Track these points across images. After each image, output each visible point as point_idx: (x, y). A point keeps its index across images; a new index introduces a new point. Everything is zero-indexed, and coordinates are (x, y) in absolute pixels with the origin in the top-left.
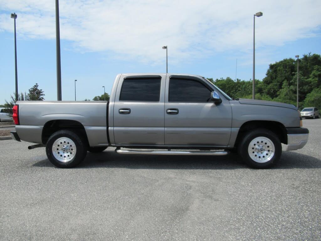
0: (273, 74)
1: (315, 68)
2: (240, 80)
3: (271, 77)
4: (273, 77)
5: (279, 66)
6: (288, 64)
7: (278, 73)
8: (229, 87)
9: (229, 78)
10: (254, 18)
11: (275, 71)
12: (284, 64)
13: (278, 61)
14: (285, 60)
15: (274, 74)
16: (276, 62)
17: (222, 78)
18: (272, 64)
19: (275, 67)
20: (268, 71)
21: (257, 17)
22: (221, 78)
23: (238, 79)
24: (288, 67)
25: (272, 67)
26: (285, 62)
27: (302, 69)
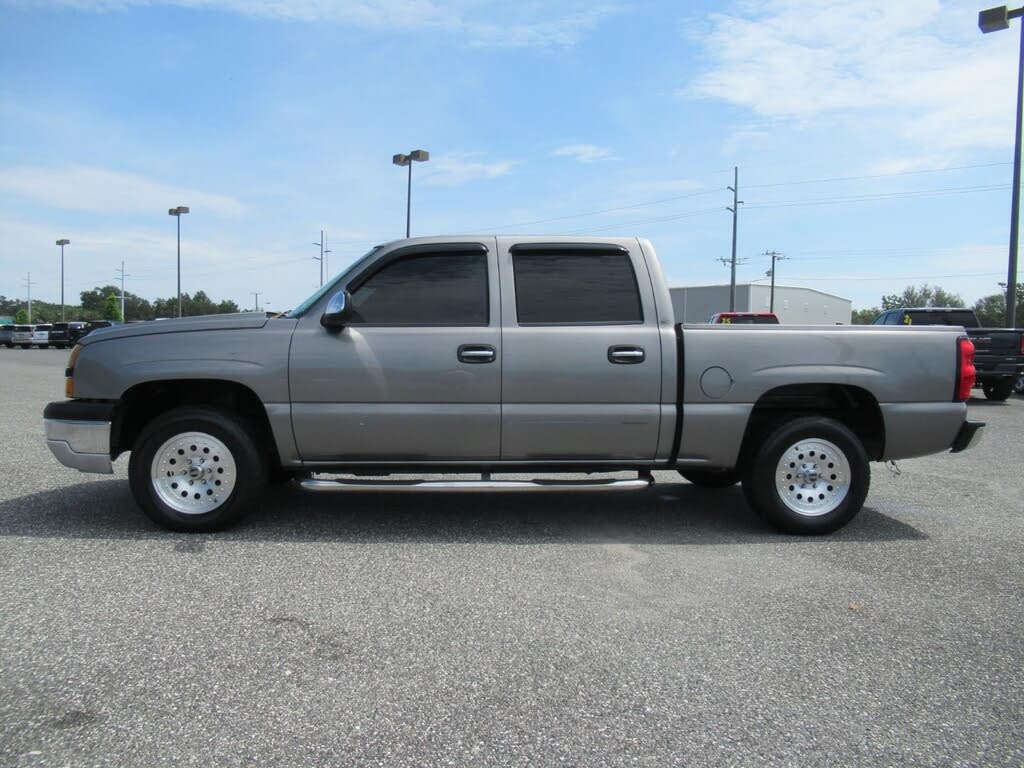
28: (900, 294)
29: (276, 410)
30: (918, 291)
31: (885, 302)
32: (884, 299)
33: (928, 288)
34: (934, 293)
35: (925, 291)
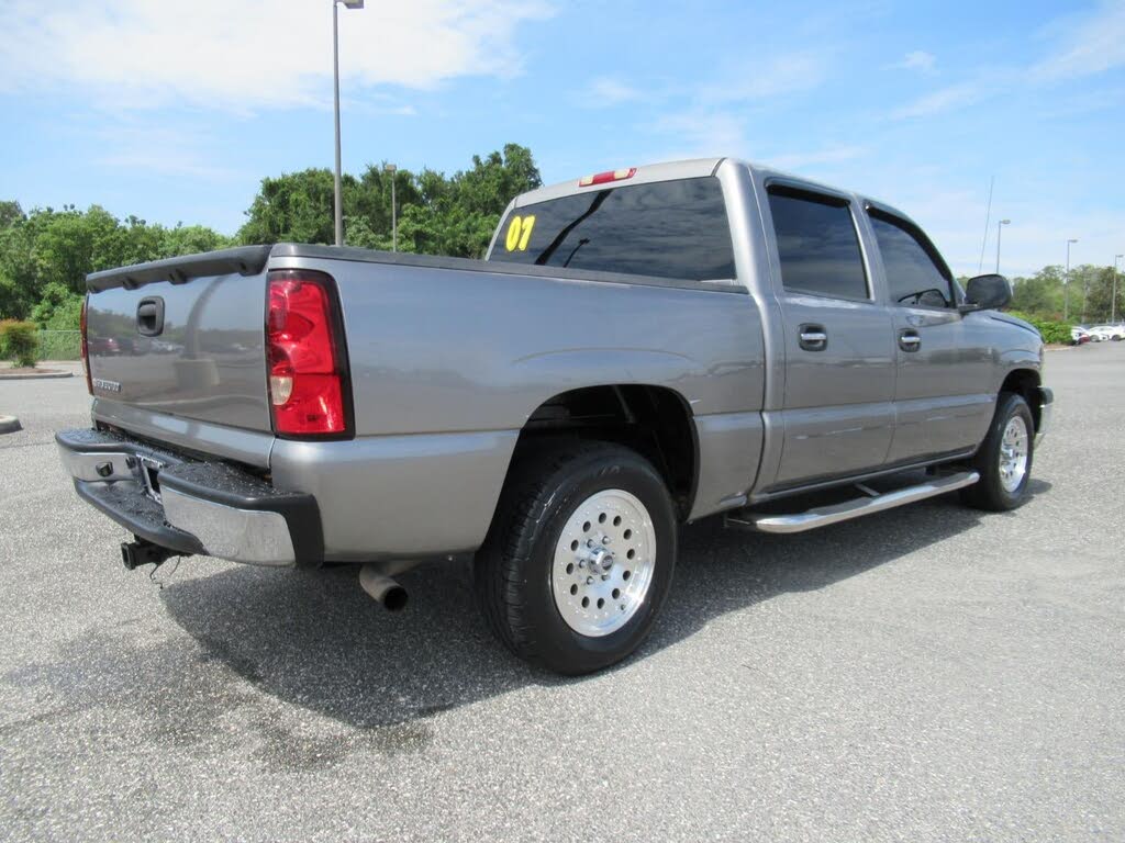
0: (276, 213)
1: (405, 212)
2: (144, 222)
3: (272, 224)
4: (279, 226)
5: (293, 190)
6: (321, 185)
7: (290, 213)
8: (105, 246)
9: (99, 208)
10: (335, 7)
11: (283, 205)
12: (310, 184)
13: (289, 173)
14: (312, 174)
15: (281, 214)
16: (283, 176)
17: (72, 207)
18: (272, 180)
19: (282, 190)
20: (259, 203)
21: (345, 7)
22: (66, 207)
23: (134, 220)
24: (322, 197)
25: (271, 189)
26: (314, 180)
27: (368, 208)
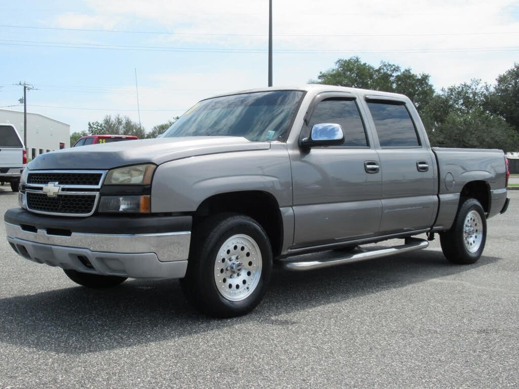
28: (101, 121)
29: (287, 212)
30: (113, 119)
31: (91, 127)
32: (89, 124)
33: (120, 117)
34: (124, 122)
35: (118, 119)
